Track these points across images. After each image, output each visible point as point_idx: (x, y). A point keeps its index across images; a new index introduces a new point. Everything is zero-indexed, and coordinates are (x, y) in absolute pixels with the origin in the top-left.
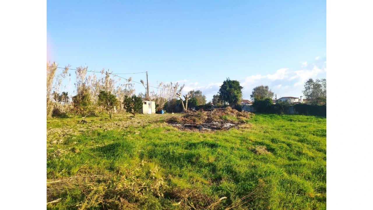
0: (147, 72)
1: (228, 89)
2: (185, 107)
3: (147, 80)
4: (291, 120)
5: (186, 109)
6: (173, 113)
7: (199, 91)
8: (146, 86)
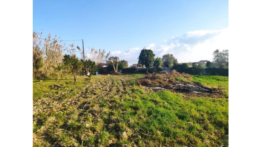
0: (83, 40)
1: (146, 56)
2: (116, 70)
3: (83, 47)
4: (218, 80)
5: (117, 71)
6: (109, 75)
7: (117, 57)
8: (82, 52)
